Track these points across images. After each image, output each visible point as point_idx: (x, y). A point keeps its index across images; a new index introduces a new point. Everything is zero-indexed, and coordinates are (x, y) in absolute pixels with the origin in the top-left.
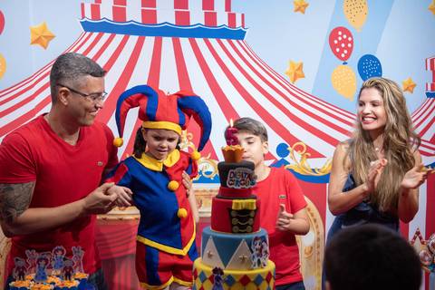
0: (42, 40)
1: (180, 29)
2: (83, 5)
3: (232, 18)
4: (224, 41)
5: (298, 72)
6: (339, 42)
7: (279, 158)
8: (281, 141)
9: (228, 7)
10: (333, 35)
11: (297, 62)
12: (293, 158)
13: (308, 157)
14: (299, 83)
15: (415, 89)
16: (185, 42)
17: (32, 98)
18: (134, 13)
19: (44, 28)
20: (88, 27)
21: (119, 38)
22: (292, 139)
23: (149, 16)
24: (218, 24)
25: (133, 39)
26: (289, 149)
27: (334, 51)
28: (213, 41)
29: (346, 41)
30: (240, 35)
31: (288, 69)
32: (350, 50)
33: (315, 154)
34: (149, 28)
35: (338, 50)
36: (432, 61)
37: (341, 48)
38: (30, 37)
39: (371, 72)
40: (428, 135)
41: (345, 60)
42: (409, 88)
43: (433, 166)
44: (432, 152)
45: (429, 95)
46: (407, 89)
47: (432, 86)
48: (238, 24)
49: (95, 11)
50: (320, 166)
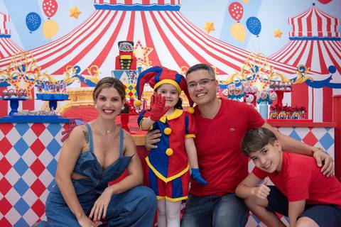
0: (75, 14)
1: (145, 7)
4: (168, 12)
5: (211, 28)
6: (235, 10)
10: (231, 7)
13: (218, 74)
15: (282, 36)
16: (147, 13)
17: (70, 43)
19: (76, 9)
20: (97, 7)
21: (113, 12)
24: (165, 3)
25: (120, 13)
27: (232, 15)
28: (162, 12)
29: (237, 9)
30: (177, 8)
31: (205, 26)
32: (241, 15)
34: (128, 6)
35: (234, 15)
36: (292, 20)
37: (236, 13)
38: (69, 14)
39: (254, 26)
40: (291, 62)
41: (238, 20)
42: (279, 35)
43: (295, 79)
44: (294, 72)
45: (290, 39)
46: (277, 36)
47: (293, 34)
48: (176, 3)
50: (225, 79)
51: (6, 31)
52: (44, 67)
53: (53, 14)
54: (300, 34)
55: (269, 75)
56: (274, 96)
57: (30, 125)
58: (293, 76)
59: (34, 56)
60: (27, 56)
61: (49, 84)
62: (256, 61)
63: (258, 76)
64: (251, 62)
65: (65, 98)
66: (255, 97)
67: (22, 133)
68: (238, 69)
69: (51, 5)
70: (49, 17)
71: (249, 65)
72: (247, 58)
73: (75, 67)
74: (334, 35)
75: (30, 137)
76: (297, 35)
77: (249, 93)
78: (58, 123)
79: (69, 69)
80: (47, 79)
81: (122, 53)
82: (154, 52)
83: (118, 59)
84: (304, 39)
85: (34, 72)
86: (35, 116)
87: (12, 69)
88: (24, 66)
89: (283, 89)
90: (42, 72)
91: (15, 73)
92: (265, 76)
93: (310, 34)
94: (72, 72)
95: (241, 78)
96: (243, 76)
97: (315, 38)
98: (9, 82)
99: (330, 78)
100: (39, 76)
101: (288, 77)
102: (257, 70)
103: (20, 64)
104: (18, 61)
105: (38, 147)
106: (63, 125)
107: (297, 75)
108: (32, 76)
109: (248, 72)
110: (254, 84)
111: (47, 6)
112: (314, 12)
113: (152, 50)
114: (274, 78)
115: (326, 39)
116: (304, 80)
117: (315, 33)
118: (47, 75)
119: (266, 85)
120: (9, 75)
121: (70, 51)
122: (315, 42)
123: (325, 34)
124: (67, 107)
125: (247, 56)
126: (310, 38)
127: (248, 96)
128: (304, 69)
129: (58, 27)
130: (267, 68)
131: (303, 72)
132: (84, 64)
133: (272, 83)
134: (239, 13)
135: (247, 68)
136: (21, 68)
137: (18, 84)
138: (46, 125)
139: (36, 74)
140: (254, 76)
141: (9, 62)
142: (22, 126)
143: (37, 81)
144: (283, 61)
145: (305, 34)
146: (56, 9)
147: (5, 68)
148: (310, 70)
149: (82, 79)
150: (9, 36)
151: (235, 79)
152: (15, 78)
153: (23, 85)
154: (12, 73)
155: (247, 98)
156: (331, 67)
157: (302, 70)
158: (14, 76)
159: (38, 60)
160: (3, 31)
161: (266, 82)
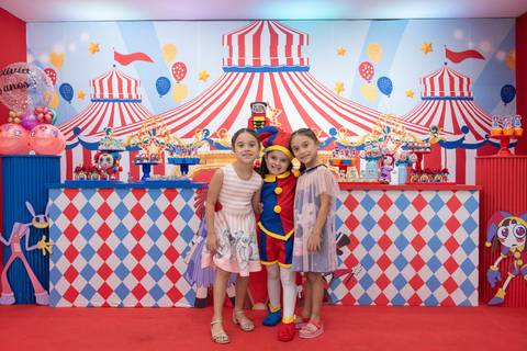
0: (204, 77)
1: (274, 68)
2: (223, 59)
3: (302, 60)
4: (298, 73)
5: (341, 88)
6: (366, 70)
7: (331, 136)
8: (331, 126)
9: (299, 55)
10: (361, 67)
11: (340, 82)
12: (339, 136)
13: (348, 136)
14: (340, 94)
15: (414, 96)
16: (276, 75)
18: (249, 62)
19: (205, 72)
20: (225, 69)
21: (242, 74)
22: (338, 126)
23: (257, 62)
24: (294, 64)
25: (249, 75)
26: (337, 131)
27: (362, 75)
28: (291, 73)
29: (369, 70)
30: (307, 69)
31: (335, 87)
32: (372, 75)
33: (352, 134)
34: (257, 68)
35: (365, 75)
36: (424, 79)
38: (198, 77)
39: (385, 86)
40: (424, 123)
41: (369, 80)
43: (427, 140)
44: (427, 132)
45: (423, 99)
46: (409, 96)
47: (425, 94)
48: (306, 63)
49: (230, 61)
50: (356, 141)
51: (137, 96)
52: (173, 131)
53: (182, 78)
54: (433, 94)
55: (401, 136)
56: (414, 158)
57: (163, 190)
58: (426, 137)
59: (164, 120)
60: (158, 120)
61: (180, 148)
62: (388, 122)
63: (390, 137)
64: (382, 123)
65: (196, 161)
67: (155, 199)
68: (369, 129)
69: (180, 70)
70: (178, 81)
71: (380, 126)
72: (378, 118)
73: (204, 131)
74: (466, 95)
75: (163, 202)
76: (429, 95)
77: (387, 155)
78: (190, 188)
79: (198, 132)
80: (177, 143)
81: (254, 115)
82: (283, 114)
83: (251, 121)
84: (439, 99)
85: (164, 136)
86: (167, 181)
87: (143, 133)
88: (154, 130)
89: (422, 150)
90: (171, 136)
91: (147, 137)
92: (397, 137)
93: (442, 94)
94: (201, 136)
95: (373, 139)
96: (374, 137)
97: (447, 98)
98: (140, 146)
99: (463, 139)
100: (169, 140)
101: (421, 138)
102: (389, 131)
103: (151, 127)
104: (149, 126)
105: (171, 213)
107: (430, 136)
108: (162, 140)
109: (379, 133)
111: (177, 70)
112: (446, 72)
113: (280, 112)
114: (406, 139)
115: (459, 98)
116: (437, 140)
117: (447, 93)
118: (174, 139)
120: (140, 139)
121: (199, 115)
122: (448, 101)
123: (458, 94)
125: (378, 116)
126: (442, 97)
127: (386, 158)
128: (437, 130)
129: (187, 91)
130: (399, 129)
131: (436, 133)
132: (213, 127)
133: (404, 144)
134: (370, 73)
135: (379, 129)
136: (152, 132)
137: (148, 148)
138: (179, 190)
139: (166, 138)
140: (386, 137)
141: (141, 126)
142: (155, 192)
143: (167, 145)
144: (415, 121)
145: (437, 94)
146: (185, 73)
147: (136, 132)
148: (442, 131)
149: (211, 142)
150: (140, 101)
151: (366, 140)
152: (146, 142)
153: (154, 149)
154: (143, 137)
155: (385, 161)
156: (464, 127)
157: (435, 131)
158: (145, 140)
159: (168, 124)
160: (134, 97)
161: (398, 143)
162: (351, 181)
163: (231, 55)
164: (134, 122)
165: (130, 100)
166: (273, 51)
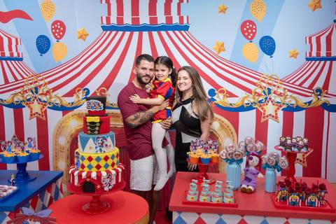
0: (83, 36)
1: (153, 27)
2: (102, 18)
3: (181, 19)
4: (177, 32)
5: (221, 48)
6: (247, 29)
7: (210, 97)
8: (211, 87)
9: (179, 13)
10: (243, 25)
11: (220, 42)
12: (218, 97)
13: (227, 97)
14: (221, 52)
16: (155, 34)
18: (128, 20)
19: (84, 31)
20: (104, 28)
21: (120, 33)
22: (218, 87)
23: (136, 21)
24: (174, 23)
25: (128, 34)
26: (216, 92)
27: (245, 36)
28: (171, 33)
29: (252, 29)
30: (186, 28)
31: (215, 46)
32: (254, 34)
33: (232, 95)
34: (136, 27)
35: (246, 34)
36: (310, 39)
37: (248, 32)
38: (78, 36)
39: (268, 46)
40: (307, 84)
41: (251, 41)
42: (294, 55)
43: (310, 103)
44: (310, 94)
45: (307, 59)
46: (292, 56)
47: (310, 54)
48: (185, 22)
49: (108, 19)
50: (235, 102)
51: (18, 54)
52: (55, 89)
53: (61, 36)
54: (318, 54)
55: (282, 98)
58: (308, 99)
59: (46, 78)
60: (39, 78)
62: (268, 83)
63: (270, 99)
64: (263, 84)
66: (261, 160)
68: (249, 91)
69: (59, 28)
70: (58, 40)
71: (261, 87)
72: (259, 79)
73: (84, 90)
76: (314, 54)
77: (253, 154)
78: (2, 211)
79: (79, 91)
80: (58, 102)
81: (89, 113)
84: (325, 59)
85: (45, 95)
87: (26, 91)
88: (36, 88)
90: (53, 94)
91: (29, 95)
92: (278, 99)
93: (329, 54)
94: (81, 95)
95: (252, 101)
96: (254, 98)
97: (335, 59)
98: (23, 104)
100: (51, 98)
101: (303, 100)
102: (269, 93)
103: (33, 86)
104: (31, 84)
106: (7, 213)
107: (313, 98)
108: (44, 98)
109: (259, 95)
110: (265, 107)
111: (56, 29)
114: (287, 101)
116: (320, 103)
118: (59, 97)
119: (278, 109)
120: (23, 97)
121: (79, 74)
122: (335, 63)
124: (78, 128)
125: (259, 78)
126: (328, 58)
127: (251, 159)
128: (321, 92)
129: (66, 50)
130: (281, 91)
131: (320, 95)
132: (93, 86)
133: (285, 106)
134: (252, 32)
135: (259, 91)
136: (34, 90)
137: (32, 106)
139: (48, 97)
140: (266, 99)
141: (23, 84)
143: (50, 103)
144: (298, 83)
145: (323, 53)
146: (64, 32)
147: (19, 90)
148: (327, 93)
150: (21, 59)
151: (246, 102)
152: (29, 100)
154: (26, 95)
155: (250, 161)
157: (319, 93)
158: (28, 98)
159: (50, 82)
160: (15, 55)
161: (279, 105)
162: (202, 199)
163: (109, 13)
164: (16, 80)
165: (11, 58)
166: (152, 9)
